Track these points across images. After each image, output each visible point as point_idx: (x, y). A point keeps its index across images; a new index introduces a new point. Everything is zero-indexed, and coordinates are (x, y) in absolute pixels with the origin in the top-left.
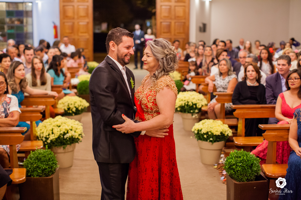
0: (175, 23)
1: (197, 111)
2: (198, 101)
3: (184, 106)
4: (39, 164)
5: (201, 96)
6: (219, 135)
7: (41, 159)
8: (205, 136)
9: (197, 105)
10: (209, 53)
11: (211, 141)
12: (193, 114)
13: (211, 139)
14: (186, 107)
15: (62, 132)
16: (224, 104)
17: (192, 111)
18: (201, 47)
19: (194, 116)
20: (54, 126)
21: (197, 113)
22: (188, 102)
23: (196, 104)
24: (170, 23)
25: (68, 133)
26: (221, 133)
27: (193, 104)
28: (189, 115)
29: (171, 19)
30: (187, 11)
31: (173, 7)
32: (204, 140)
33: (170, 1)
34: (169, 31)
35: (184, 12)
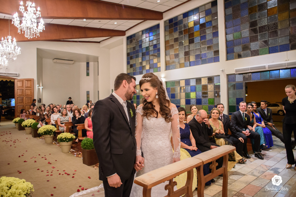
0: (26, 98)
1: (52, 133)
2: (53, 129)
3: (46, 132)
6: (70, 138)
8: (64, 139)
9: (53, 130)
10: (48, 109)
11: (67, 141)
12: (50, 135)
13: (67, 140)
16: (68, 127)
17: (50, 133)
18: (43, 107)
21: (53, 134)
22: (48, 129)
24: (23, 98)
26: (71, 137)
27: (51, 130)
28: (49, 136)
29: (23, 96)
30: (32, 92)
31: (24, 90)
32: (63, 142)
33: (22, 86)
34: (23, 102)
35: (31, 92)
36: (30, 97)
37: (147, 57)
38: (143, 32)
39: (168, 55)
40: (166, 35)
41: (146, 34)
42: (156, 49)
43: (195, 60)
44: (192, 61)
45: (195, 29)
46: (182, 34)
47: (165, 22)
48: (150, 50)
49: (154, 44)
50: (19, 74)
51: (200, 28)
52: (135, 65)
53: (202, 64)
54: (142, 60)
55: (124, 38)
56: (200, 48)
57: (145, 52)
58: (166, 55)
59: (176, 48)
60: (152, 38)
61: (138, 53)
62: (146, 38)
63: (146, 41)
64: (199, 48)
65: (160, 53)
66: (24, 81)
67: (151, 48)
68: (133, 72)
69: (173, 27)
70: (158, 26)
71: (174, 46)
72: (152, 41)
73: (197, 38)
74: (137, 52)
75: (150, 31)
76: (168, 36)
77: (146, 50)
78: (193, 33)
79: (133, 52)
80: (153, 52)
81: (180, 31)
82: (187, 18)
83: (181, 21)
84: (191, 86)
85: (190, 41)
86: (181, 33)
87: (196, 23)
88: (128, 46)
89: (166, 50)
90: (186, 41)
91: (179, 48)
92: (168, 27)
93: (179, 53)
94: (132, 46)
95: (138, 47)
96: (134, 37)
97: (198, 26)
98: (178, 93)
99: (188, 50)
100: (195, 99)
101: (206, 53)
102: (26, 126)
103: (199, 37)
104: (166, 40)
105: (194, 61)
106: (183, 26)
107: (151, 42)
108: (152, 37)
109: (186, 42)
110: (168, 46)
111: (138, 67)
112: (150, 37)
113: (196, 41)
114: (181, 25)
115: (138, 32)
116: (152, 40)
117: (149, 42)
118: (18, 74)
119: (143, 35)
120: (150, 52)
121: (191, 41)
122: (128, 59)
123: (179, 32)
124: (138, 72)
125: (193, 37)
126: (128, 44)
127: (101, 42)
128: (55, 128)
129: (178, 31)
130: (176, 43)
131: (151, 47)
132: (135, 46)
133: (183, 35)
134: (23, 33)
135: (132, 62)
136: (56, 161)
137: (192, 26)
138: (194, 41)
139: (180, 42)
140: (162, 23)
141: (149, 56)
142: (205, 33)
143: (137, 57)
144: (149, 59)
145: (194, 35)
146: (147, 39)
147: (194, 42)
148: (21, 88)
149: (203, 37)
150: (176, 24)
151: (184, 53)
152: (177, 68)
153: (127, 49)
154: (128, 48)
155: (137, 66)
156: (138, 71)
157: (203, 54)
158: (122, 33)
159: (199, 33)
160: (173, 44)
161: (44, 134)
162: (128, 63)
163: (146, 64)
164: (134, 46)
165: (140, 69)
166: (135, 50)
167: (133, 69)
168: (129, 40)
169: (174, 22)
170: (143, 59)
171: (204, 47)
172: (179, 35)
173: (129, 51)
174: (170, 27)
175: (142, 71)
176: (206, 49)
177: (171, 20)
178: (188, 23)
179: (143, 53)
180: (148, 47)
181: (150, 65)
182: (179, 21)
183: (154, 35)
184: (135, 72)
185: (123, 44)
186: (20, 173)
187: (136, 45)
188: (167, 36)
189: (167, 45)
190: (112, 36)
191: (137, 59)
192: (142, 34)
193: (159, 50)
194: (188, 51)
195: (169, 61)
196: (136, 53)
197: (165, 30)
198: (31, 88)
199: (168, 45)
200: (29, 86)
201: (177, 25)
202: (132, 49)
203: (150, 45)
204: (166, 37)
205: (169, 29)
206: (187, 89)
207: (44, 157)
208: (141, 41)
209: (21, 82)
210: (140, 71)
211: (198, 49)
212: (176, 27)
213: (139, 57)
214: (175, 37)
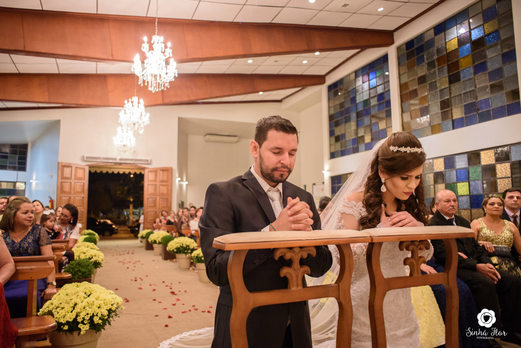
0: (160, 199)
2: (190, 244)
3: (179, 248)
4: (80, 268)
5: (192, 240)
7: (81, 264)
9: (190, 246)
12: (186, 253)
14: (181, 248)
15: (88, 257)
17: (186, 251)
19: (188, 255)
20: (81, 253)
21: (190, 253)
22: (183, 244)
23: (188, 246)
24: (156, 198)
25: (92, 258)
27: (187, 246)
28: (183, 255)
29: (156, 195)
30: (170, 188)
31: (158, 186)
32: (202, 263)
33: (155, 180)
34: (155, 206)
35: (168, 190)
36: (166, 197)
37: (366, 120)
38: (357, 73)
39: (406, 112)
40: (401, 73)
41: (363, 76)
42: (383, 103)
43: (464, 116)
44: (457, 119)
45: (460, 53)
46: (434, 67)
47: (399, 49)
48: (372, 105)
49: (378, 93)
50: (151, 161)
51: (473, 50)
52: (343, 136)
53: (480, 122)
54: (358, 126)
55: (323, 89)
56: (473, 90)
57: (362, 111)
58: (402, 111)
59: (423, 95)
60: (374, 82)
61: (349, 113)
62: (363, 83)
63: (362, 89)
64: (471, 89)
65: (390, 109)
66: (159, 171)
67: (374, 102)
68: (340, 149)
69: (414, 56)
70: (385, 58)
71: (419, 92)
72: (375, 87)
73: (467, 69)
74: (348, 111)
75: (369, 70)
76: (406, 75)
77: (364, 106)
78: (458, 62)
79: (340, 112)
80: (376, 108)
81: (429, 61)
82: (443, 33)
83: (431, 42)
84: (457, 170)
85: (452, 78)
86: (431, 65)
87: (461, 41)
88: (331, 102)
89: (402, 101)
90: (444, 79)
91: (428, 94)
92: (405, 58)
93: (429, 105)
94: (338, 102)
95: (350, 101)
96: (340, 84)
97: (468, 45)
98: (430, 186)
99: (449, 97)
100: (467, 195)
101: (488, 99)
102: (155, 242)
103: (472, 68)
104: (403, 82)
105: (462, 118)
106: (435, 52)
107: (373, 90)
108: (374, 80)
109: (443, 81)
110: (406, 94)
111: (350, 140)
112: (371, 82)
113: (464, 77)
114: (431, 50)
115: (349, 75)
116: (375, 85)
117: (368, 91)
118: (149, 161)
119: (357, 79)
120: (372, 110)
121: (454, 79)
122: (331, 126)
123: (428, 64)
124: (350, 148)
125: (459, 69)
126: (331, 98)
127: (283, 101)
128: (195, 243)
129: (426, 62)
130: (423, 85)
131: (374, 99)
132: (343, 100)
133: (436, 68)
134: (146, 84)
135: (338, 131)
136: (185, 291)
137: (453, 49)
138: (460, 77)
139: (429, 84)
140: (392, 52)
141: (369, 118)
142: (485, 56)
143: (348, 120)
144: (371, 122)
145: (460, 64)
146: (366, 86)
147: (460, 80)
148: (153, 183)
149: (480, 68)
150: (421, 49)
151: (439, 103)
152: (427, 136)
153: (329, 108)
154: (330, 106)
155: (347, 138)
156: (350, 146)
157: (481, 101)
158: (318, 80)
159: (470, 59)
160: (416, 90)
161: (177, 252)
162: (332, 133)
163: (365, 133)
164: (341, 102)
165: (353, 144)
166: (343, 109)
167: (341, 143)
168: (333, 90)
169: (416, 46)
170: (359, 123)
171: (482, 87)
172: (429, 69)
173: (332, 112)
174: (409, 56)
175: (358, 147)
176: (488, 90)
177: (409, 44)
178: (446, 43)
179: (358, 113)
180: (368, 100)
181: (372, 135)
182: (426, 42)
183: (377, 75)
184: (343, 149)
185: (321, 100)
186: (128, 301)
187: (345, 98)
188: (403, 74)
189: (404, 92)
190: (304, 87)
191: (347, 124)
192: (356, 76)
193: (388, 103)
194: (448, 99)
195: (408, 123)
196: (346, 114)
197: (399, 64)
198: (168, 182)
199: (406, 92)
200: (165, 179)
201: (423, 51)
202: (338, 106)
203: (372, 96)
204: (402, 77)
205: (406, 62)
206: (450, 176)
207: (169, 285)
208: (355, 91)
209: (154, 174)
210: (353, 148)
211: (470, 92)
212: (421, 54)
213: (352, 121)
214: (420, 75)
